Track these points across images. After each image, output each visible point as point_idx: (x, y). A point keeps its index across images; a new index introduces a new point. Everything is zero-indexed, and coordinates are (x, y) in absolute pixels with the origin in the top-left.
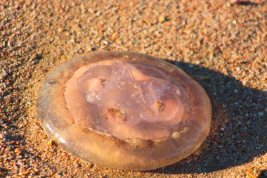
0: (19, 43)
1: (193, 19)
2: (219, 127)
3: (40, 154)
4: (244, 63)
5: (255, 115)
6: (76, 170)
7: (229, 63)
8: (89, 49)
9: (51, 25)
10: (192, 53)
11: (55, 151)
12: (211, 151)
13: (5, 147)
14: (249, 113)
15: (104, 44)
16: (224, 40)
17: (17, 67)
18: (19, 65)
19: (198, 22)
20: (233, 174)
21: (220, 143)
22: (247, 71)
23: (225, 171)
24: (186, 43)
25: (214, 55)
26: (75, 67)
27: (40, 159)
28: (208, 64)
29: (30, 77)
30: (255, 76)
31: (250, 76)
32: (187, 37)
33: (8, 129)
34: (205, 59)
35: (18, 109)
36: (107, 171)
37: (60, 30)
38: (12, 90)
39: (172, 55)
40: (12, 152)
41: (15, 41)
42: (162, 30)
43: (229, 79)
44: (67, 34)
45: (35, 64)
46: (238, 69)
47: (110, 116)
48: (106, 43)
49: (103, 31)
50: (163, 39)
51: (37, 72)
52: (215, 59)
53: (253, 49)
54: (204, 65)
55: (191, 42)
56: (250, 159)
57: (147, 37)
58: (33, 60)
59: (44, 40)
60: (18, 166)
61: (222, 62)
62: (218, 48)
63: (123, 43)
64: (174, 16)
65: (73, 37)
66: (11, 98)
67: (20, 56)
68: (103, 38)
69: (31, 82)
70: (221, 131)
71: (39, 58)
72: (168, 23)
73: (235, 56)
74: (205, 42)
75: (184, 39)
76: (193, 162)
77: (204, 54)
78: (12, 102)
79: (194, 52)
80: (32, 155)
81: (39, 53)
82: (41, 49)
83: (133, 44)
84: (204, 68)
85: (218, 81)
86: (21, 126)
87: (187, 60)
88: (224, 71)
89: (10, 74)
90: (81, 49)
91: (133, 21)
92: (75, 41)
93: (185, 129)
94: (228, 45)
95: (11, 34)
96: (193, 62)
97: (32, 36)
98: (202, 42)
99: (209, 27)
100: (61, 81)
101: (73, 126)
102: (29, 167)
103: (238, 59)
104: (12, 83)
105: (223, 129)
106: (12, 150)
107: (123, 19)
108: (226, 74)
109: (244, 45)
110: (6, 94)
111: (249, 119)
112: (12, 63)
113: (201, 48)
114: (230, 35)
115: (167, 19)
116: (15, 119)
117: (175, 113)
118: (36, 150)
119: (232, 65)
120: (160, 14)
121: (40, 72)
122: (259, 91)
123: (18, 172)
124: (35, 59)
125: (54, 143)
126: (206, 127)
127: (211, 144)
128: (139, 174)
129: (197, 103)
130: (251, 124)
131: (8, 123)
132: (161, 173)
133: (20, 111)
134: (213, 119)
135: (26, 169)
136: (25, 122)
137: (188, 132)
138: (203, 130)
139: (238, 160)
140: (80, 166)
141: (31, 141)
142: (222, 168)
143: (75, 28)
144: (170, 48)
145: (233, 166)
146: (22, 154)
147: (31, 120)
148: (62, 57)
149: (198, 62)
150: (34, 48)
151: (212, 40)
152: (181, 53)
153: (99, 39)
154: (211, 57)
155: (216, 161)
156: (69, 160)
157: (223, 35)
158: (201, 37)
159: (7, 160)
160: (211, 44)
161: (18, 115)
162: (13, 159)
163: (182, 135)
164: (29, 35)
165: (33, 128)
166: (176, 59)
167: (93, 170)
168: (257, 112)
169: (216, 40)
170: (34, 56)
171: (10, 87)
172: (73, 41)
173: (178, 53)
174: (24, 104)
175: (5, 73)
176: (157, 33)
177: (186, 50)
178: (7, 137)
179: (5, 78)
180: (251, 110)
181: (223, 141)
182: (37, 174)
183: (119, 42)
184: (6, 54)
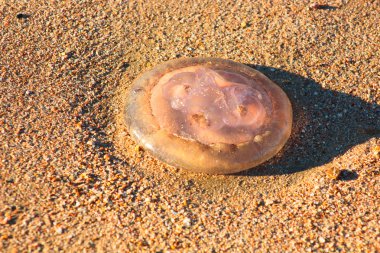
0: (107, 52)
1: (273, 24)
2: (300, 129)
3: (128, 159)
4: (323, 65)
5: (335, 116)
7: (308, 66)
8: (174, 56)
9: (137, 33)
10: (273, 57)
11: (142, 156)
12: (292, 153)
13: (95, 154)
14: (329, 114)
15: (188, 51)
16: (303, 44)
17: (105, 75)
18: (107, 73)
19: (279, 26)
20: (314, 174)
21: (300, 145)
22: (326, 74)
23: (305, 172)
24: (268, 47)
25: (295, 59)
26: (160, 75)
27: (128, 164)
28: (288, 68)
29: (118, 84)
30: (334, 78)
31: (329, 78)
32: (268, 41)
33: (97, 136)
34: (286, 63)
35: (106, 117)
36: (193, 175)
37: (145, 38)
38: (100, 98)
39: (253, 59)
40: (101, 159)
41: (103, 49)
42: (243, 35)
43: (309, 82)
44: (152, 41)
45: (122, 71)
46: (318, 72)
47: (194, 122)
48: (190, 49)
49: (187, 38)
50: (245, 44)
51: (124, 79)
52: (296, 63)
53: (331, 52)
54: (284, 69)
55: (271, 47)
56: (330, 160)
57: (229, 42)
58: (120, 68)
59: (130, 48)
60: (107, 172)
61: (302, 65)
62: (298, 52)
63: (206, 49)
64: (255, 22)
65: (158, 44)
66: (100, 106)
67: (107, 65)
68: (187, 45)
69: (119, 89)
70: (302, 133)
71: (126, 65)
72: (250, 28)
73: (315, 59)
74: (285, 46)
75: (265, 43)
76: (275, 164)
77: (285, 58)
78: (101, 109)
80: (121, 161)
81: (126, 61)
82: (127, 57)
83: (216, 49)
84: (284, 71)
85: (298, 84)
86: (109, 132)
87: (268, 64)
88: (304, 74)
89: (98, 83)
90: (166, 56)
91: (216, 27)
92: (160, 49)
93: (267, 133)
94: (307, 49)
95: (99, 43)
96: (274, 66)
97: (119, 45)
98: (282, 46)
99: (289, 31)
100: (147, 88)
101: (159, 132)
102: (118, 172)
103: (318, 62)
104: (100, 91)
105: (303, 131)
106: (101, 156)
107: (206, 25)
108: (306, 76)
109: (324, 48)
110: (95, 101)
111: (328, 119)
112: (100, 71)
113: (282, 52)
114: (309, 38)
115: (248, 25)
116: (104, 126)
117: (257, 117)
118: (124, 156)
119: (311, 68)
120: (242, 19)
121: (127, 79)
122: (338, 92)
123: (107, 178)
124: (122, 67)
125: (141, 149)
126: (287, 129)
127: (293, 145)
128: (223, 177)
129: (279, 106)
130: (331, 125)
131: (97, 130)
132: (244, 175)
133: (109, 118)
134: (294, 121)
135: (115, 174)
136: (113, 129)
137: (270, 135)
138: (284, 132)
139: (318, 160)
140: (166, 170)
141: (119, 147)
142: (303, 169)
143: (160, 35)
144: (252, 53)
145: (314, 167)
146: (111, 160)
147: (118, 126)
148: (149, 64)
149: (279, 66)
150: (121, 56)
151: (292, 44)
152: (262, 57)
153: (183, 46)
154: (291, 60)
155: (297, 163)
156: (155, 165)
157: (302, 39)
158: (281, 41)
159: (97, 166)
160: (291, 48)
161: (107, 123)
162: (102, 165)
163: (264, 138)
164: (116, 43)
165: (121, 135)
166: (258, 63)
167: (178, 174)
168: (336, 113)
169: (296, 44)
170: (121, 64)
171: (99, 96)
172: (158, 48)
173: (259, 58)
174: (112, 111)
175: (93, 82)
176: (239, 38)
177: (268, 55)
178: (97, 144)
179: (94, 86)
180: (330, 111)
181: (304, 143)
182: (125, 179)
183: (203, 48)
184: (94, 63)
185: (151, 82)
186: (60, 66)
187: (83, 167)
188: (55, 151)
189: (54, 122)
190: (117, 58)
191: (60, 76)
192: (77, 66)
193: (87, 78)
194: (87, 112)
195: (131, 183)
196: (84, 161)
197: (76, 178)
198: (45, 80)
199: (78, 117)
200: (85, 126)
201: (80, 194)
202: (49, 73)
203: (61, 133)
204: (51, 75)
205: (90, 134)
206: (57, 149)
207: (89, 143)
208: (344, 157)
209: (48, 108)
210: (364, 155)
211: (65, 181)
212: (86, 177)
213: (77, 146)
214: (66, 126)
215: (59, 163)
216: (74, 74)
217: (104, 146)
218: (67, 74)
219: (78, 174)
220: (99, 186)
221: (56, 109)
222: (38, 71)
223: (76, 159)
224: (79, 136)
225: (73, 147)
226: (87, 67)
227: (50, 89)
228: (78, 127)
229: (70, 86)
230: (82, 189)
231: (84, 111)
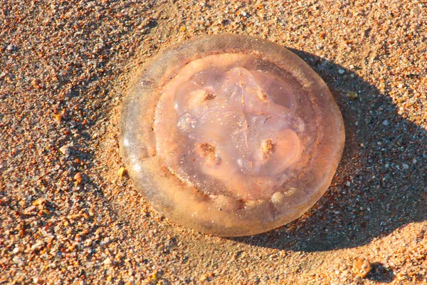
2: (346, 179)
3: (105, 186)
4: (412, 76)
5: (398, 167)
6: (141, 221)
7: (391, 74)
8: (220, 22)
10: (349, 49)
11: (125, 185)
12: (321, 218)
13: (64, 170)
14: (391, 161)
15: (241, 16)
16: (397, 34)
17: (120, 34)
18: (124, 33)
20: (337, 261)
21: (337, 207)
22: (411, 92)
23: (328, 254)
24: (345, 32)
25: (377, 58)
27: (102, 194)
28: (363, 73)
29: (132, 55)
30: (419, 102)
31: (412, 101)
32: (351, 21)
33: (78, 137)
34: (363, 61)
35: (100, 107)
36: (180, 230)
38: (102, 74)
39: (322, 48)
40: (70, 179)
42: (322, 4)
43: (384, 100)
45: (145, 33)
46: (400, 86)
48: (245, 14)
50: (319, 20)
51: (144, 47)
52: (376, 64)
54: (358, 72)
55: (352, 31)
56: (366, 241)
57: (300, 13)
58: (144, 27)
60: (70, 203)
61: (383, 70)
62: (385, 47)
63: (265, 18)
66: (97, 87)
67: (128, 18)
68: (243, 5)
69: (132, 63)
70: (346, 187)
71: (152, 24)
73: (403, 63)
74: (371, 33)
75: (347, 23)
76: (293, 233)
77: (365, 53)
78: (96, 93)
79: (353, 49)
80: (95, 186)
81: (155, 16)
82: (159, 10)
83: (279, 20)
84: (357, 76)
85: (368, 102)
86: (95, 135)
87: (338, 61)
88: (381, 87)
89: (107, 46)
90: (209, 19)
92: (206, 5)
94: (399, 43)
96: (345, 66)
98: (367, 33)
99: (386, 7)
102: (85, 206)
103: (406, 69)
104: (106, 60)
105: (348, 184)
106: (72, 174)
108: (382, 91)
109: (422, 46)
110: (94, 78)
111: (388, 171)
112: (116, 27)
113: (363, 42)
114: (408, 26)
116: (92, 123)
118: (101, 179)
119: (394, 78)
121: (147, 48)
122: (415, 126)
123: (68, 213)
124: (147, 25)
125: (125, 174)
127: (327, 206)
128: (218, 240)
130: (388, 181)
131: (79, 127)
132: (247, 243)
133: (102, 110)
134: (342, 163)
135: (79, 208)
136: (102, 130)
139: (352, 238)
140: (148, 215)
141: (99, 163)
142: (327, 248)
144: (324, 36)
145: (342, 247)
146: (81, 185)
147: (110, 127)
148: (182, 28)
149: (352, 67)
150: (151, 6)
151: (382, 32)
152: (335, 47)
153: (236, 7)
154: (372, 60)
155: (323, 235)
156: (137, 203)
157: (398, 26)
158: (369, 24)
159: (60, 191)
160: (379, 38)
161: (97, 118)
162: (67, 190)
165: (109, 143)
166: (326, 56)
167: (162, 224)
168: (400, 162)
169: (387, 32)
170: (145, 22)
171: (101, 70)
172: (203, 3)
173: (330, 47)
174: (110, 99)
175: (101, 45)
176: (314, 7)
177: (343, 44)
178: (72, 152)
179: (100, 51)
180: (395, 157)
181: (342, 203)
182: (91, 219)
183: (261, 16)
184: (113, 12)
185: (168, 72)
186: (67, 10)
187: (43, 189)
188: (14, 155)
189: (28, 105)
190: (145, 10)
191: (61, 27)
192: (88, 14)
193: (96, 36)
194: (77, 94)
195: (96, 227)
196: (47, 178)
197: (27, 205)
198: (39, 30)
199: (63, 102)
200: (66, 119)
201: (25, 234)
202: (47, 20)
203: (32, 125)
204: (49, 24)
205: (69, 134)
206: (18, 152)
207: (63, 150)
208: (386, 239)
209: (28, 79)
210: (414, 244)
211: (12, 208)
212: (41, 207)
213: (45, 152)
214: (42, 114)
215: (13, 176)
216: (80, 27)
217: (81, 157)
218: (71, 25)
219: (33, 200)
220: (54, 224)
221: (38, 82)
222: (34, 13)
223: (37, 172)
224: (53, 134)
225: (40, 153)
226: (101, 18)
227: (40, 47)
228: (57, 120)
229: (69, 46)
230: (29, 226)
231: (74, 92)
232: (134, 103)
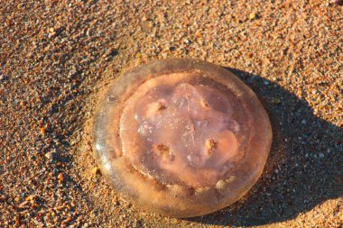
0: (98, 34)
1: (285, 19)
2: (275, 167)
3: (82, 183)
4: (323, 84)
5: (315, 156)
6: (113, 208)
7: (306, 83)
8: (168, 49)
9: (137, 11)
10: (271, 65)
11: (98, 181)
12: (257, 199)
13: (49, 171)
14: (310, 152)
15: (185, 43)
16: (310, 51)
17: (89, 63)
18: (92, 61)
19: (289, 23)
21: (268, 190)
22: (322, 96)
24: (269, 51)
25: (294, 71)
27: (81, 189)
29: (99, 78)
30: (329, 104)
31: (324, 103)
32: (272, 43)
33: (59, 145)
34: (283, 75)
35: (75, 120)
36: (144, 214)
37: (144, 19)
38: (76, 94)
39: (250, 65)
40: (54, 178)
41: (96, 28)
42: (248, 30)
43: (302, 105)
44: (150, 24)
45: (109, 60)
46: (314, 92)
48: (187, 42)
49: (188, 25)
50: (247, 43)
51: (108, 71)
52: (294, 76)
53: (336, 67)
54: (280, 83)
55: (273, 51)
57: (231, 38)
58: (107, 56)
59: (125, 30)
60: (56, 197)
61: (300, 80)
62: (300, 62)
63: (204, 44)
64: (265, 15)
65: (155, 29)
66: (73, 105)
67: (94, 49)
68: (185, 35)
69: (99, 85)
70: (275, 174)
71: (114, 53)
72: (257, 22)
73: (315, 75)
74: (289, 51)
75: (269, 45)
76: (235, 212)
77: (284, 68)
78: (72, 109)
79: (275, 65)
80: (75, 183)
81: (116, 47)
82: (119, 41)
83: (214, 45)
84: (279, 86)
85: (289, 106)
86: (73, 143)
87: (264, 74)
88: (299, 93)
89: (79, 72)
90: (159, 47)
91: (222, 15)
92: (156, 36)
93: (232, 178)
94: (311, 59)
95: (94, 18)
96: (269, 78)
97: (114, 24)
98: (285, 51)
99: (299, 31)
101: (120, 159)
102: (67, 199)
103: (318, 79)
104: (79, 83)
105: (277, 171)
106: (56, 175)
107: (213, 11)
108: (300, 96)
109: (329, 60)
110: (70, 97)
111: (307, 160)
112: (85, 57)
113: (283, 59)
114: (318, 45)
115: (258, 16)
116: (70, 134)
118: (79, 177)
119: (309, 86)
120: (252, 8)
121: (111, 72)
122: (328, 123)
123: (54, 205)
124: (110, 54)
125: (99, 172)
127: (260, 189)
128: (175, 221)
130: (308, 168)
131: (60, 137)
132: (198, 222)
133: (78, 123)
134: (271, 155)
135: (63, 201)
136: (78, 138)
138: (255, 173)
139: (282, 214)
140: (118, 204)
141: (77, 164)
143: (161, 18)
144: (251, 56)
145: (275, 222)
146: (64, 182)
147: (84, 136)
148: (138, 55)
149: (274, 79)
150: (112, 39)
151: (297, 50)
152: (260, 64)
153: (180, 36)
154: (290, 73)
155: (259, 213)
156: (109, 194)
157: (310, 45)
158: (286, 44)
159: (47, 188)
160: (295, 55)
161: (74, 129)
162: (53, 188)
164: (111, 22)
165: (84, 148)
166: (254, 71)
167: (129, 211)
168: (318, 152)
169: (301, 51)
170: (108, 51)
171: (75, 91)
172: (153, 35)
173: (257, 64)
174: (83, 113)
175: (74, 71)
176: (242, 34)
177: (267, 61)
178: (55, 157)
179: (74, 77)
180: (313, 149)
181: (272, 187)
182: (73, 209)
183: (201, 42)
184: (82, 45)
185: (128, 90)
186: (45, 45)
187: (33, 187)
188: (9, 161)
189: (18, 121)
190: (108, 42)
191: (42, 59)
192: (62, 47)
193: (69, 65)
194: (57, 111)
195: (77, 215)
196: (36, 178)
197: (21, 201)
198: (24, 62)
199: (46, 118)
200: (48, 132)
201: (20, 224)
202: (30, 54)
203: (22, 137)
204: (32, 57)
205: (52, 143)
206: (12, 159)
207: (47, 155)
208: (309, 214)
209: (17, 101)
210: (331, 217)
211: (9, 204)
212: (32, 202)
213: (34, 158)
214: (29, 128)
215: (9, 178)
216: (56, 58)
217: (63, 161)
218: (49, 57)
219: (26, 196)
220: (43, 215)
221: (25, 103)
222: (19, 49)
223: (28, 174)
224: (39, 144)
225: (29, 159)
226: (73, 50)
227: (25, 75)
228: (42, 132)
229: (48, 74)
230: (23, 217)
231: (55, 109)
232: (103, 116)
